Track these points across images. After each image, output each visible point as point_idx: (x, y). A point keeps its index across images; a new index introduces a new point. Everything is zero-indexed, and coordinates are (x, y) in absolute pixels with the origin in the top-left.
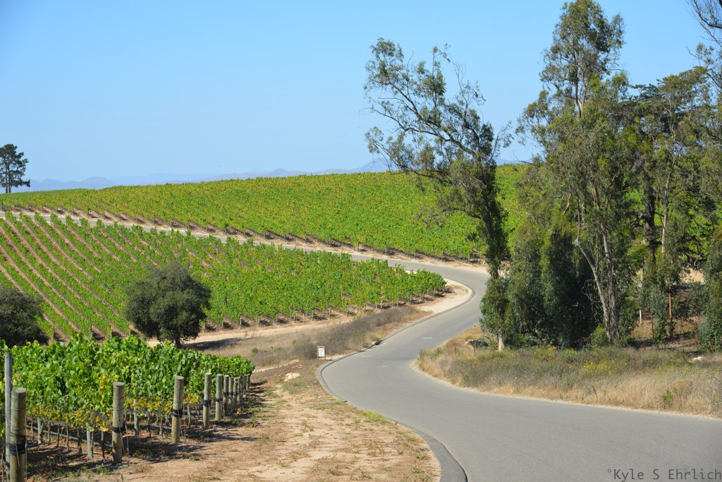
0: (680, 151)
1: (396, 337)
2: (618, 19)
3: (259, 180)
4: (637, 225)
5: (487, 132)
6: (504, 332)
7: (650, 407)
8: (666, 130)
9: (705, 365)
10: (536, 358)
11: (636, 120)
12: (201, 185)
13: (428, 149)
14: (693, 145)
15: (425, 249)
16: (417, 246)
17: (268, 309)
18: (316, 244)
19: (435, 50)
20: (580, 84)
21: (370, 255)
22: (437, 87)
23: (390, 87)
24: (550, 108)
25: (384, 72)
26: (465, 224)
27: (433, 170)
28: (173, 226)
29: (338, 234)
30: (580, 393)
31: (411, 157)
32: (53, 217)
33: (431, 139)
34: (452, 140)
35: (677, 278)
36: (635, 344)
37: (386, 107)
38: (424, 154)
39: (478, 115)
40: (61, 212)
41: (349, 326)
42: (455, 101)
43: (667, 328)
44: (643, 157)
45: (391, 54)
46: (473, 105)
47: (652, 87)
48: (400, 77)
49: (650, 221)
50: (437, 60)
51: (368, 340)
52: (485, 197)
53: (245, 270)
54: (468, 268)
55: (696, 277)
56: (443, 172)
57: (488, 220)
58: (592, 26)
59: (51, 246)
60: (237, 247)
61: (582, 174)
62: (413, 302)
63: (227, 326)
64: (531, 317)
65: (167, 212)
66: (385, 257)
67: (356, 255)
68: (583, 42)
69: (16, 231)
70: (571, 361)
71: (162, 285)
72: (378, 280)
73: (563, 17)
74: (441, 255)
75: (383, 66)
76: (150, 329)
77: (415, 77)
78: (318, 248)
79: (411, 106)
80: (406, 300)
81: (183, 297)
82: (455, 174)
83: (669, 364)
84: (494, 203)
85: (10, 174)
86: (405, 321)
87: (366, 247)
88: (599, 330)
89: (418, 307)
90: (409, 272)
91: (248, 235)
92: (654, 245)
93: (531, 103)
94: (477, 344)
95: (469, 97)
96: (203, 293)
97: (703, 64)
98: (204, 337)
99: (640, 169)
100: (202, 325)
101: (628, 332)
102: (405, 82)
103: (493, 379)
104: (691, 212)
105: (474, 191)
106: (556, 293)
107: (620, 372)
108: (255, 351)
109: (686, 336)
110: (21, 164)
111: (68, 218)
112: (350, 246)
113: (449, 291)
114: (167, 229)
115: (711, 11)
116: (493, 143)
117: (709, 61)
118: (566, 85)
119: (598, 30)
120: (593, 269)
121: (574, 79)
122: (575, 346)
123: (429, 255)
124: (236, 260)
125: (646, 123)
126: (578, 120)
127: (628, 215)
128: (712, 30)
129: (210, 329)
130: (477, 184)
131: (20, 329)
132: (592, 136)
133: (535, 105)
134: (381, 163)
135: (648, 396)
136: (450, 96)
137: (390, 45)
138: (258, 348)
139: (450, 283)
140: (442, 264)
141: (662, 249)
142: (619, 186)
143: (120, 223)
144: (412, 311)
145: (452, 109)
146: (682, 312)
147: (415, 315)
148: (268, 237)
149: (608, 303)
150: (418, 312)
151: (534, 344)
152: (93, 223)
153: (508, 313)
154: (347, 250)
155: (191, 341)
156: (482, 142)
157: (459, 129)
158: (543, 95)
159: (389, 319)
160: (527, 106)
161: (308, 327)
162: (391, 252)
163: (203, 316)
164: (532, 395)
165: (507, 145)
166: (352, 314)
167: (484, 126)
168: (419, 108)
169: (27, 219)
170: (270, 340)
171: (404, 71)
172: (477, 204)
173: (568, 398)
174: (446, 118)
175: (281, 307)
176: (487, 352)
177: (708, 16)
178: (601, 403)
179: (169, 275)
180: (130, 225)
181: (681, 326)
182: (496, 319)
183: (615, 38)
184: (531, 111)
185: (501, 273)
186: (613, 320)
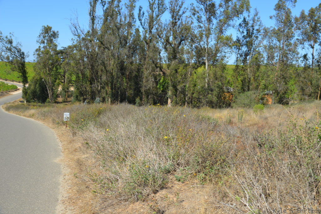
2: (58, 32)
5: (23, 53)
6: (26, 99)
16: (13, 79)
19: (10, 33)
21: (1, 80)
22: (11, 42)
26: (17, 74)
27: (9, 61)
31: (4, 58)
33: (9, 54)
34: (14, 55)
35: (68, 89)
36: (58, 103)
38: (7, 57)
39: (21, 49)
42: (15, 46)
43: (66, 99)
46: (20, 47)
48: (1, 39)
49: (64, 76)
50: (11, 36)
56: (11, 62)
57: (23, 73)
61: (45, 65)
62: (9, 92)
64: (33, 96)
77: (5, 39)
79: (4, 46)
80: (7, 91)
82: (15, 62)
84: (25, 70)
86: (5, 96)
88: (48, 100)
90: (9, 85)
93: (37, 48)
94: (21, 101)
95: (19, 45)
101: (55, 100)
102: (3, 40)
105: (19, 67)
106: (39, 90)
109: (70, 102)
113: (18, 90)
115: (75, 32)
116: (25, 56)
117: (74, 42)
119: (53, 34)
120: (47, 86)
121: (44, 43)
122: (44, 102)
123: (15, 81)
128: (75, 36)
130: (20, 65)
136: (14, 44)
139: (19, 88)
141: (65, 83)
145: (15, 48)
146: (69, 97)
147: (8, 94)
149: (50, 93)
150: (9, 94)
151: (34, 102)
153: (27, 95)
157: (16, 52)
158: (40, 47)
160: (36, 49)
162: (6, 80)
165: (28, 57)
167: (22, 52)
168: (6, 46)
171: (2, 37)
172: (20, 70)
174: (13, 50)
176: (23, 103)
177: (74, 33)
181: (69, 99)
182: (25, 96)
183: (57, 36)
185: (26, 86)
186: (51, 97)
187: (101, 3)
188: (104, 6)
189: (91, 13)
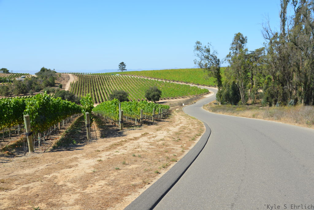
0: (258, 65)
1: (199, 102)
2: (246, 37)
3: (172, 70)
4: (249, 80)
5: (219, 60)
6: (221, 101)
7: (250, 117)
8: (256, 60)
9: (262, 109)
10: (227, 107)
11: (250, 58)
12: (160, 71)
13: (206, 64)
14: (261, 63)
15: (205, 84)
17: (173, 96)
18: (183, 83)
19: (208, 43)
20: (238, 51)
21: (194, 85)
22: (208, 51)
23: (199, 51)
24: (231, 56)
25: (198, 48)
26: (213, 79)
27: (207, 68)
28: (155, 79)
29: (187, 81)
30: (236, 114)
31: (203, 65)
32: (131, 77)
33: (207, 62)
34: (211, 62)
35: (257, 91)
36: (248, 104)
37: (198, 55)
39: (217, 57)
40: (132, 76)
41: (189, 100)
43: (255, 101)
44: (251, 66)
45: (199, 44)
46: (216, 55)
47: (253, 51)
48: (201, 49)
49: (252, 79)
51: (193, 102)
52: (217, 73)
53: (169, 88)
54: (214, 88)
55: (261, 91)
56: (209, 68)
57: (218, 78)
58: (241, 38)
59: (130, 83)
60: (167, 83)
61: (238, 69)
63: (165, 99)
64: (226, 98)
65: (153, 76)
66: (197, 86)
67: (191, 85)
68: (239, 42)
69: (123, 79)
70: (234, 108)
71: (152, 91)
72: (195, 90)
73: (235, 37)
74: (208, 85)
75: (198, 46)
76: (149, 99)
77: (204, 49)
78: (183, 84)
79: (203, 55)
80: (201, 94)
81: (156, 93)
82: (212, 69)
83: (255, 109)
84: (219, 75)
85: (123, 68)
86: (201, 99)
87: (193, 84)
88: (240, 102)
89: (203, 96)
90: (202, 89)
91: (169, 81)
92: (253, 84)
94: (215, 104)
95: (215, 53)
96: (160, 92)
97: (264, 47)
98: (160, 101)
99: (250, 68)
100: (160, 98)
101: (247, 102)
103: (218, 111)
104: (261, 77)
105: (215, 73)
106: (232, 94)
107: (244, 110)
108: (170, 104)
109: (258, 103)
110: (125, 66)
111: (134, 77)
112: (190, 83)
113: (210, 93)
114: (153, 79)
116: (220, 63)
117: (266, 46)
118: (235, 51)
119: (242, 40)
120: (240, 89)
121: (236, 49)
122: (235, 104)
124: (167, 86)
125: (252, 59)
126: (237, 58)
127: (248, 78)
128: (266, 40)
129: (161, 99)
130: (216, 71)
131: (124, 99)
132: (240, 61)
133: (228, 55)
134: (196, 66)
135: (249, 115)
136: (211, 53)
137: (199, 42)
138: (171, 103)
139: (210, 91)
140: (208, 87)
141: (254, 85)
142: (246, 72)
143: (144, 78)
144: (202, 97)
145: (212, 56)
146: (258, 98)
148: (173, 81)
149: (242, 95)
151: (227, 104)
152: (139, 78)
153: (222, 97)
154: (189, 84)
155: (158, 102)
156: (218, 62)
157: (213, 60)
158: (230, 53)
159: (197, 98)
161: (181, 100)
163: (160, 97)
164: (226, 114)
165: (223, 63)
166: (190, 97)
168: (205, 55)
169: (126, 77)
170: (173, 102)
172: (216, 75)
173: (233, 115)
174: (210, 57)
175: (175, 95)
176: (217, 105)
177: (266, 37)
178: (240, 116)
179: (153, 88)
180: (146, 78)
181: (258, 101)
182: (219, 99)
183: (245, 41)
184: (227, 56)
185: (221, 90)
186: (243, 99)
187: (292, 3)
188: (295, 6)
189: (282, 15)
